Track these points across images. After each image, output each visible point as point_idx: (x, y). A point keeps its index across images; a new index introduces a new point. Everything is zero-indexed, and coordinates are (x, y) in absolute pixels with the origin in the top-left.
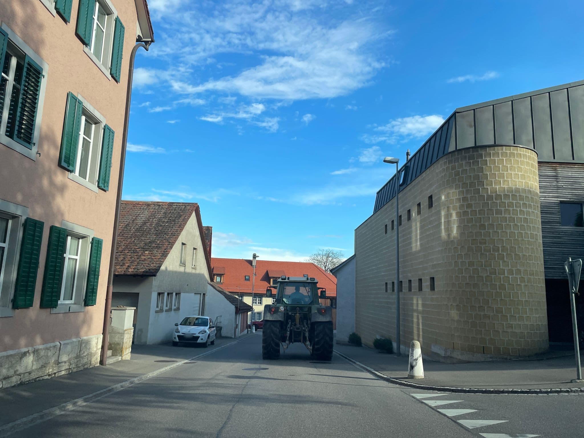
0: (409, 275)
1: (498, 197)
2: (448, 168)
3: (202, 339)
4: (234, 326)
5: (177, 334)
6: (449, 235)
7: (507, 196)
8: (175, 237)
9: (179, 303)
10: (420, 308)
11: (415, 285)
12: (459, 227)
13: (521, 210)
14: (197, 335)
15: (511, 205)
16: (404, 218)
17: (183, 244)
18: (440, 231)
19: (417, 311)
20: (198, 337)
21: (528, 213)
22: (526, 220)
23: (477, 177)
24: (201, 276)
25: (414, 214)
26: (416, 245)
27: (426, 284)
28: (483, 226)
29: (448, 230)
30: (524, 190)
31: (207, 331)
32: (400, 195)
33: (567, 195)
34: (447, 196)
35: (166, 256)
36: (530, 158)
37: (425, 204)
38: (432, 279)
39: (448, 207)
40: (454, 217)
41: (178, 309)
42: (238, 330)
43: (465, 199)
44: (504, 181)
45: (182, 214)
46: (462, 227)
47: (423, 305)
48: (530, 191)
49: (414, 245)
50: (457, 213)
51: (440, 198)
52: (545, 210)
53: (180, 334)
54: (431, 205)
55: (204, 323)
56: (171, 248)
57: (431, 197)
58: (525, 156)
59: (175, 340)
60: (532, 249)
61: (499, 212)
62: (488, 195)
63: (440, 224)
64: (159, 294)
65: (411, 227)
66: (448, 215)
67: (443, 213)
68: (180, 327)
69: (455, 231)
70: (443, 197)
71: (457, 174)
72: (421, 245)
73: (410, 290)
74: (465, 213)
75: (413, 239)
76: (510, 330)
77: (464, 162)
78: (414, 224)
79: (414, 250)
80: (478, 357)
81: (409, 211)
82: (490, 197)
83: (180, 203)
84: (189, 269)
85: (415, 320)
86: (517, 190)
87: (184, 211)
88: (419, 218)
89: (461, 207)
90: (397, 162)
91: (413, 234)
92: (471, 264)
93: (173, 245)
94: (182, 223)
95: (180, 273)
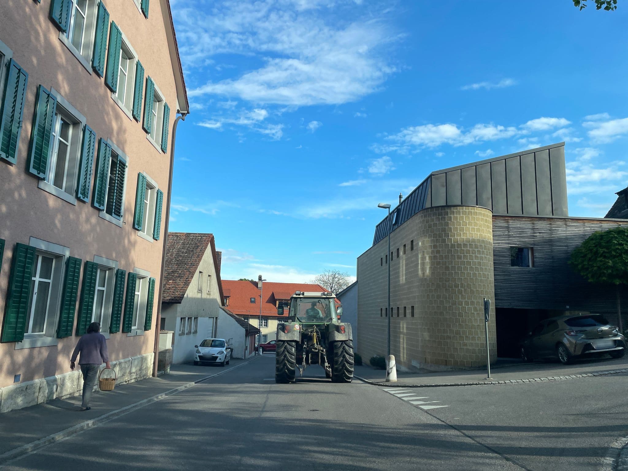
0: (398, 303)
1: (459, 245)
2: (423, 221)
3: (220, 359)
4: (244, 348)
5: (198, 354)
6: (424, 274)
7: (465, 245)
8: (194, 267)
9: (196, 326)
10: (405, 331)
11: (401, 311)
12: (430, 268)
13: (476, 256)
14: (216, 355)
15: (468, 252)
16: (395, 254)
17: (200, 272)
18: (417, 271)
19: (403, 333)
20: (217, 357)
21: (482, 258)
22: (479, 264)
23: (444, 230)
24: (214, 300)
25: (401, 253)
26: (403, 279)
27: (409, 311)
28: (447, 268)
29: (423, 269)
30: (479, 241)
31: (225, 352)
32: (392, 235)
33: (516, 242)
34: (423, 243)
35: (188, 285)
36: (484, 215)
37: (408, 247)
38: (413, 307)
39: (423, 252)
40: (427, 260)
41: (196, 332)
42: (247, 352)
43: (435, 246)
44: (464, 233)
45: (198, 244)
46: (433, 269)
47: (407, 328)
48: (483, 241)
49: (401, 279)
50: (429, 257)
51: (418, 243)
52: (497, 254)
53: (201, 354)
54: (412, 249)
55: (221, 345)
56: (192, 277)
57: (412, 242)
58: (480, 214)
59: (196, 360)
60: (484, 285)
61: (459, 257)
62: (452, 244)
63: (417, 264)
64: (181, 319)
65: (399, 263)
66: (423, 258)
67: (420, 256)
68: (200, 349)
69: (428, 271)
70: (420, 244)
71: (430, 226)
72: (406, 279)
73: (398, 316)
74: (435, 257)
75: (401, 274)
76: (465, 348)
77: (435, 217)
78: (401, 261)
79: (401, 283)
80: (443, 368)
81: (398, 249)
82: (453, 246)
83: (196, 234)
84: (205, 296)
85: (401, 340)
86: (474, 241)
87: (200, 241)
88: (404, 256)
89: (433, 252)
90: (389, 208)
91: (401, 269)
92: (438, 297)
93: (193, 275)
94: (200, 253)
95: (198, 299)
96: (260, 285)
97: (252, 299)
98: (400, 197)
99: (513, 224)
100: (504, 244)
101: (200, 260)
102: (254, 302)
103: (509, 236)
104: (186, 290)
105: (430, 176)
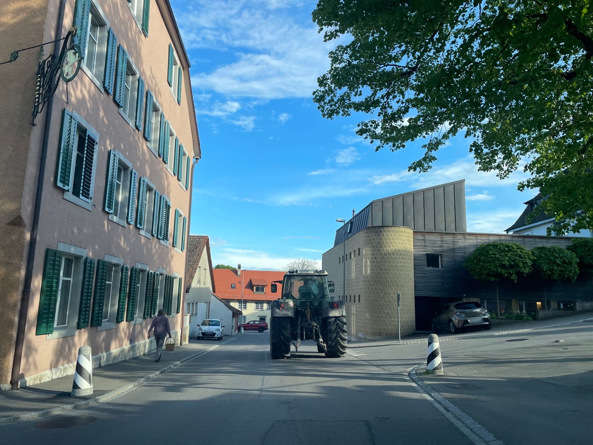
0: (350, 292)
1: (389, 254)
2: (366, 236)
3: (218, 335)
4: (232, 327)
5: (201, 331)
6: (366, 273)
7: (393, 254)
8: (196, 264)
9: (196, 310)
10: (355, 313)
11: (353, 298)
12: (370, 269)
13: (400, 261)
14: (215, 332)
15: (395, 258)
16: (348, 257)
17: (199, 267)
18: (362, 271)
19: (354, 315)
20: (215, 334)
21: (404, 263)
22: (403, 266)
23: (379, 243)
24: (208, 289)
25: (352, 256)
26: (353, 275)
27: (357, 298)
28: (381, 269)
29: (366, 270)
30: (403, 250)
31: (221, 330)
32: (346, 242)
33: (430, 250)
34: (366, 251)
35: (193, 278)
36: (407, 232)
37: (357, 252)
38: (359, 296)
39: (366, 258)
40: (369, 263)
41: (196, 314)
42: (234, 330)
43: (373, 254)
44: (392, 245)
45: (198, 245)
46: (372, 269)
47: (356, 311)
48: (406, 251)
49: (352, 275)
50: (370, 262)
51: (362, 252)
52: (416, 258)
53: (202, 331)
54: (359, 254)
55: (217, 324)
56: (195, 272)
57: (359, 249)
58: (404, 232)
59: (199, 336)
60: (406, 281)
61: (390, 262)
62: (384, 253)
63: (362, 266)
64: (188, 304)
65: (351, 263)
66: (366, 262)
67: (364, 260)
68: (201, 327)
69: (369, 271)
70: (364, 251)
71: (370, 240)
72: (355, 275)
73: (350, 302)
74: (373, 262)
75: (352, 271)
76: (392, 324)
77: (373, 234)
78: (352, 262)
79: (352, 277)
80: (378, 337)
81: (350, 253)
82: (385, 254)
83: (195, 236)
84: (202, 286)
85: (352, 319)
86: (399, 250)
87: (199, 242)
88: (354, 259)
89: (372, 258)
90: (344, 222)
91: (352, 268)
92: (376, 289)
93: (196, 270)
94: (200, 253)
95: (198, 288)
96: (239, 273)
97: (233, 285)
98: (354, 211)
99: (429, 237)
100: (422, 252)
101: (200, 258)
102: (234, 288)
103: (425, 246)
104: (192, 282)
105: (371, 204)
